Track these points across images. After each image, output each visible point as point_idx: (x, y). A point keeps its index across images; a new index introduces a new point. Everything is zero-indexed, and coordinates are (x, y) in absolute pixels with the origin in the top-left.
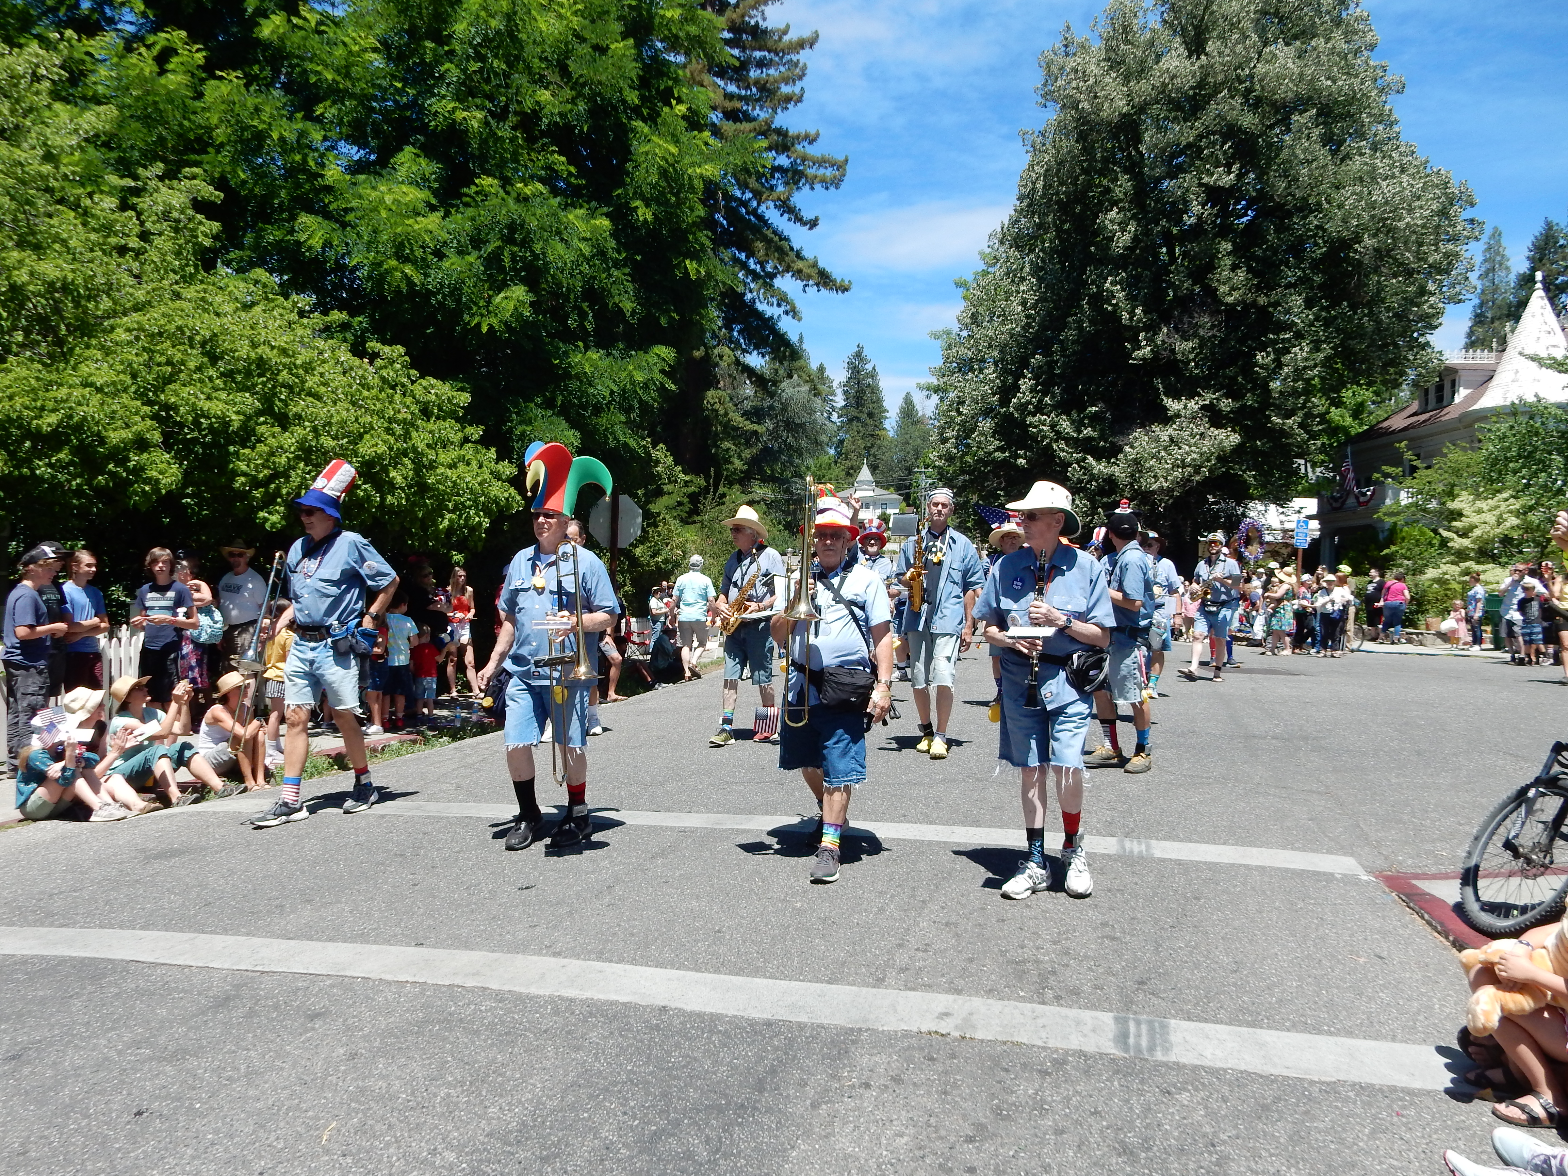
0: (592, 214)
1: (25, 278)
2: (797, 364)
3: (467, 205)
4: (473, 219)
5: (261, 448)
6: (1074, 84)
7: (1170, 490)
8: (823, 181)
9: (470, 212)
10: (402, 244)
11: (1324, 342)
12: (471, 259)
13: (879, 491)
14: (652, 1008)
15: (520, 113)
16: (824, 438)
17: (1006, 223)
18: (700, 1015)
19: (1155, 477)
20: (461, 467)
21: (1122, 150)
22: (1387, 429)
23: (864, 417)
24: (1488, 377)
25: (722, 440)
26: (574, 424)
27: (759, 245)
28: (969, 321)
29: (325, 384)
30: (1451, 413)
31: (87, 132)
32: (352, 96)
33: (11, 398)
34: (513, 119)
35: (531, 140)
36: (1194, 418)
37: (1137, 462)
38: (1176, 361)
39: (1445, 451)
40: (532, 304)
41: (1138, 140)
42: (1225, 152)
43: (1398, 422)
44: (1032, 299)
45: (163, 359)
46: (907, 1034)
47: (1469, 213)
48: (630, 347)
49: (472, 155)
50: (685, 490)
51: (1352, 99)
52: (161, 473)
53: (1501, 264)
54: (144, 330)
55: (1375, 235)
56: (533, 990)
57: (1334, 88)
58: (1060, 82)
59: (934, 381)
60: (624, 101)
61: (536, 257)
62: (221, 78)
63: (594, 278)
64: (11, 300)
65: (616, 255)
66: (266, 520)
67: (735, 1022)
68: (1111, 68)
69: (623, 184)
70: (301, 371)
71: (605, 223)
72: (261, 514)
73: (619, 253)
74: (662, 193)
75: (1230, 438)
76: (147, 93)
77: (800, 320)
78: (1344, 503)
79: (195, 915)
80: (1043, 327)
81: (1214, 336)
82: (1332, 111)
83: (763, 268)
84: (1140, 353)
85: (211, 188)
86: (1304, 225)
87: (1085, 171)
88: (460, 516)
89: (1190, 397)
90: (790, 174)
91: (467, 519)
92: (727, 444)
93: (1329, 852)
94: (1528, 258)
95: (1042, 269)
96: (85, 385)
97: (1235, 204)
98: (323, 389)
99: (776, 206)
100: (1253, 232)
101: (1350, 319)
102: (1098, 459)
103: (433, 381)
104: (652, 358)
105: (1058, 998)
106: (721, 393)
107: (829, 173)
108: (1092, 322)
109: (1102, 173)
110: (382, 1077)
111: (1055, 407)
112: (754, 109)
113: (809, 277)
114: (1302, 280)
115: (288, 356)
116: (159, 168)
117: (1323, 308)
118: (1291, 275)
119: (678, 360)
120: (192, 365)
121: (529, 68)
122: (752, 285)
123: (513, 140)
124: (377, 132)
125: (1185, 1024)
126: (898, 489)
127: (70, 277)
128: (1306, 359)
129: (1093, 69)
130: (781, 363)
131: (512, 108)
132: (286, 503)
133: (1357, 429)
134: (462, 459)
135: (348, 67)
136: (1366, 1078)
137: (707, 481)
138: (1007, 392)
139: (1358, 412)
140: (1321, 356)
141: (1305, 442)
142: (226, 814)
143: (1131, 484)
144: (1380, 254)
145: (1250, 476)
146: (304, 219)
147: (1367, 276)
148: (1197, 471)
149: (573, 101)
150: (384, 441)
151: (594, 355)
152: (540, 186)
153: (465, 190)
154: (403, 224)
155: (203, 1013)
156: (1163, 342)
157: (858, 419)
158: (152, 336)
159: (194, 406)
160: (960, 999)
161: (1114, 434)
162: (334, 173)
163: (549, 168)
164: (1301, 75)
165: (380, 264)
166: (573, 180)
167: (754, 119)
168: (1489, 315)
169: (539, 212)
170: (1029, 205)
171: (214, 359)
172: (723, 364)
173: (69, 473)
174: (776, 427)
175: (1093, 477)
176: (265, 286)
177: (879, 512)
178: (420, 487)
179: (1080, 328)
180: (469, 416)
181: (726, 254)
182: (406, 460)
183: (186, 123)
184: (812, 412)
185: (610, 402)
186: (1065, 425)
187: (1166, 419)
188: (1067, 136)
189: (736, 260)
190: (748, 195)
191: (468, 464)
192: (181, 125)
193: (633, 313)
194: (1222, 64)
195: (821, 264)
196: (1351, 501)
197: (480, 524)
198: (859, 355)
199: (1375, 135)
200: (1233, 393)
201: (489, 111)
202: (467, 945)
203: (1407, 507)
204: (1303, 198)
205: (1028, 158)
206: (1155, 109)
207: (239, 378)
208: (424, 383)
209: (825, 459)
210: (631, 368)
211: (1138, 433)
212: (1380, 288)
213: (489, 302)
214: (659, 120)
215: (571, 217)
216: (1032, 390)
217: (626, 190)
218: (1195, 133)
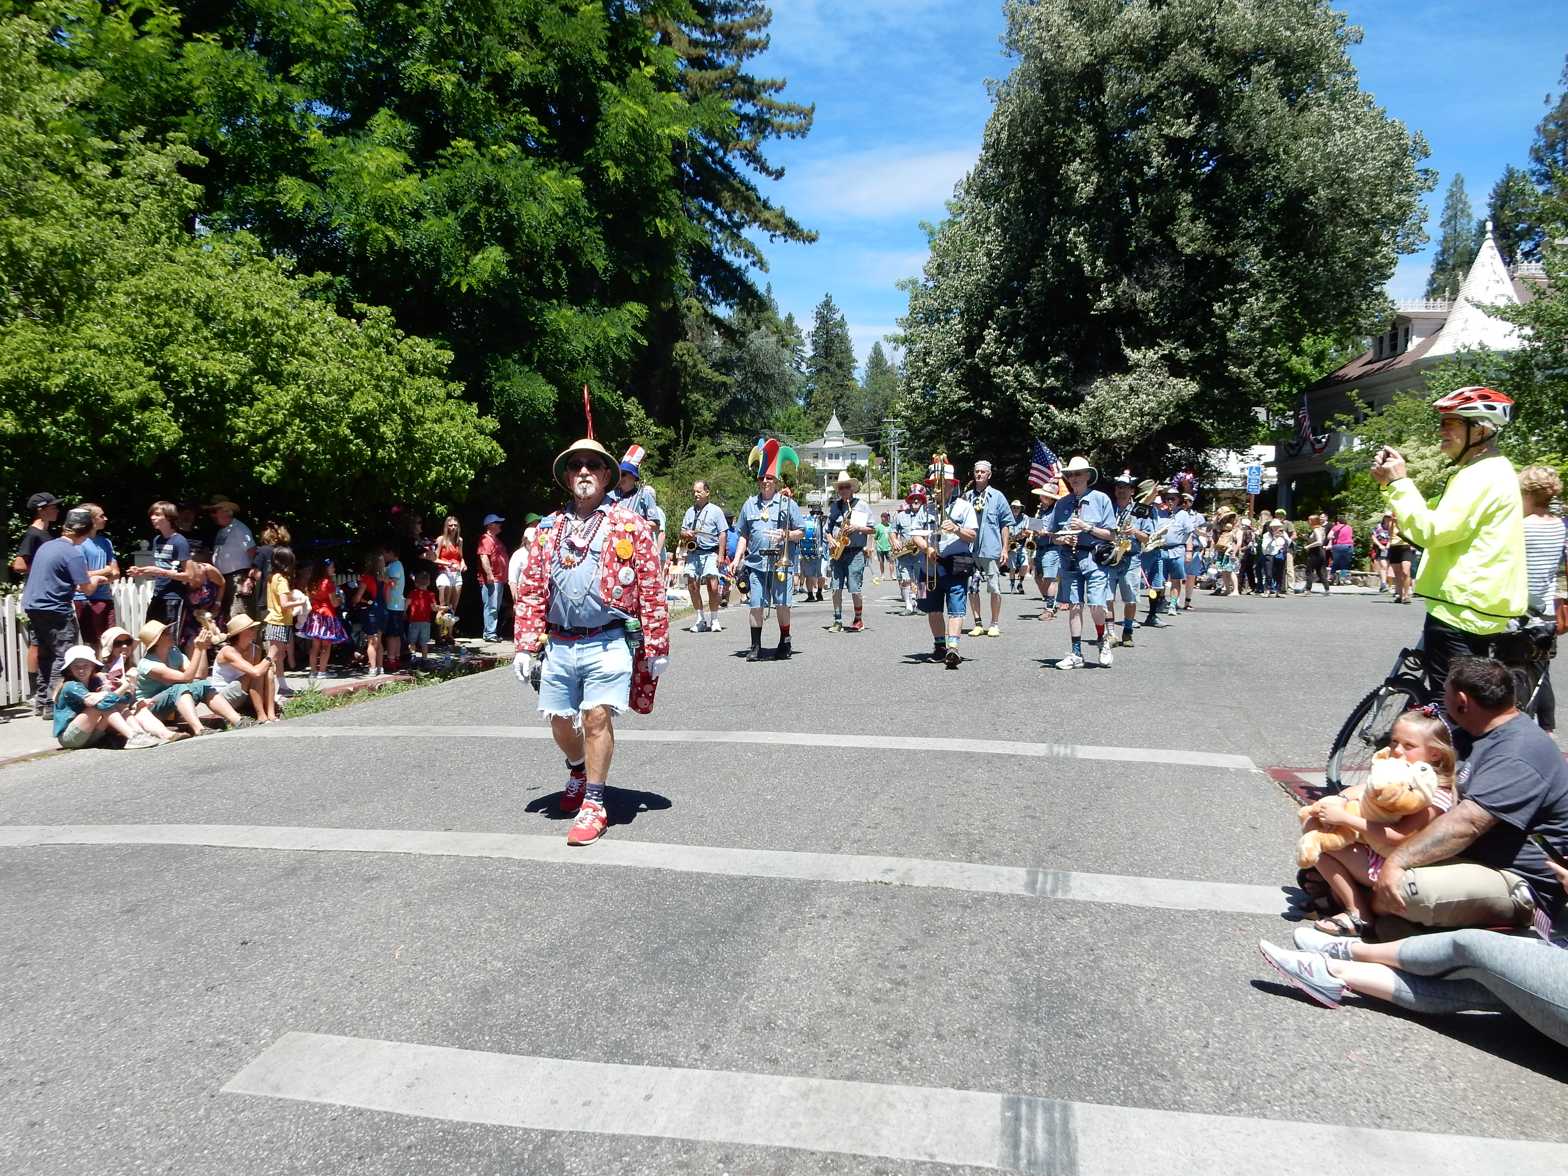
0: (564, 172)
1: (28, 245)
2: (765, 315)
3: (443, 167)
4: (449, 180)
5: (258, 405)
6: (1037, 35)
7: (1129, 439)
8: (789, 129)
9: (447, 173)
10: (382, 205)
11: (1280, 292)
12: (449, 220)
13: (849, 442)
14: (649, 870)
15: (491, 74)
16: (793, 389)
17: (972, 173)
18: (689, 874)
19: (1115, 426)
20: (446, 422)
21: (1085, 99)
22: (1343, 377)
23: (833, 367)
24: (1437, 326)
25: (691, 391)
26: (551, 379)
27: (726, 195)
28: (935, 271)
29: (317, 344)
30: (1404, 361)
31: (73, 98)
32: (328, 58)
33: (19, 360)
34: (484, 80)
35: (503, 100)
36: (1154, 367)
37: (1098, 411)
38: (1138, 312)
39: (1395, 398)
40: (508, 264)
41: (1102, 91)
42: (1185, 103)
43: (1353, 371)
44: (996, 249)
45: (161, 322)
46: (857, 884)
47: (1423, 164)
48: (603, 304)
49: (446, 116)
50: (655, 442)
51: (1310, 50)
52: (163, 431)
53: (1462, 211)
54: (141, 294)
55: (1330, 186)
56: (549, 859)
57: (1293, 39)
58: (1023, 32)
59: (901, 332)
60: (593, 62)
61: (511, 217)
62: (199, 40)
63: (567, 236)
64: (11, 264)
65: (588, 214)
66: (262, 474)
67: (717, 878)
68: (1074, 17)
69: (593, 144)
70: (293, 332)
71: (577, 183)
72: (257, 469)
73: (591, 211)
74: (633, 154)
75: (1189, 387)
76: (126, 55)
77: (767, 271)
78: (1300, 450)
79: (249, 813)
80: (1009, 278)
81: (1174, 287)
82: (1291, 61)
83: (730, 218)
84: (1101, 304)
85: (196, 153)
86: (1263, 176)
87: (1048, 121)
88: (447, 469)
89: (1151, 346)
90: (756, 123)
91: (454, 470)
92: (695, 396)
93: (1229, 752)
94: (1490, 205)
95: (1006, 219)
96: (89, 347)
97: (1197, 154)
98: (315, 349)
99: (742, 156)
100: (1213, 183)
101: (1306, 270)
102: (1061, 409)
103: (418, 340)
104: (625, 316)
105: (982, 859)
106: (689, 344)
107: (795, 121)
108: (1056, 273)
109: (1067, 123)
110: (433, 916)
111: (1019, 358)
112: (719, 56)
113: (776, 227)
114: (1260, 231)
115: (280, 317)
116: (140, 131)
117: (1280, 258)
118: (1250, 226)
119: (650, 317)
120: (189, 326)
121: (499, 28)
122: (719, 236)
123: (486, 100)
124: (352, 92)
125: (1083, 875)
126: (868, 439)
127: (70, 242)
128: (1263, 309)
129: (1057, 19)
130: (749, 314)
131: (483, 69)
132: (283, 457)
133: (1316, 376)
134: (446, 414)
135: (325, 29)
136: (1220, 908)
137: (677, 433)
138: (972, 342)
139: (1319, 359)
140: (1277, 305)
141: (1262, 390)
142: (252, 739)
143: (1093, 433)
144: (1338, 205)
145: (1207, 425)
146: (285, 182)
147: (1323, 226)
148: (1156, 420)
149: (543, 62)
150: (374, 398)
151: (569, 312)
152: (511, 146)
153: (441, 152)
154: (382, 188)
155: (278, 879)
156: (1124, 292)
157: (827, 369)
158: (149, 299)
159: (192, 367)
160: (902, 860)
161: (1077, 384)
162: (315, 137)
163: (521, 128)
164: (1260, 26)
165: (362, 225)
166: (544, 140)
167: (719, 67)
168: (1451, 262)
169: (513, 173)
170: (994, 156)
171: (207, 320)
172: (692, 316)
173: (72, 431)
174: (745, 379)
175: (1055, 426)
176: (250, 248)
177: (848, 462)
178: (408, 441)
179: (1044, 279)
180: (453, 373)
181: (693, 205)
182: (395, 416)
183: (164, 85)
184: (781, 362)
185: (585, 358)
186: (1029, 376)
187: (1126, 368)
188: (1031, 85)
189: (703, 210)
190: (715, 144)
191: (452, 419)
192: (158, 87)
193: (606, 270)
194: (1182, 14)
195: (788, 215)
196: (1307, 448)
197: (466, 476)
198: (827, 304)
199: (1334, 86)
200: (1192, 343)
201: (462, 72)
202: (488, 829)
203: (1358, 453)
204: (1262, 149)
205: (994, 107)
206: (1117, 59)
207: (232, 338)
208: (409, 341)
209: (794, 410)
210: (604, 324)
211: (1099, 382)
212: (1335, 238)
213: (466, 261)
214: (628, 80)
215: (544, 178)
216: (997, 341)
217: (597, 150)
218: (1155, 83)
